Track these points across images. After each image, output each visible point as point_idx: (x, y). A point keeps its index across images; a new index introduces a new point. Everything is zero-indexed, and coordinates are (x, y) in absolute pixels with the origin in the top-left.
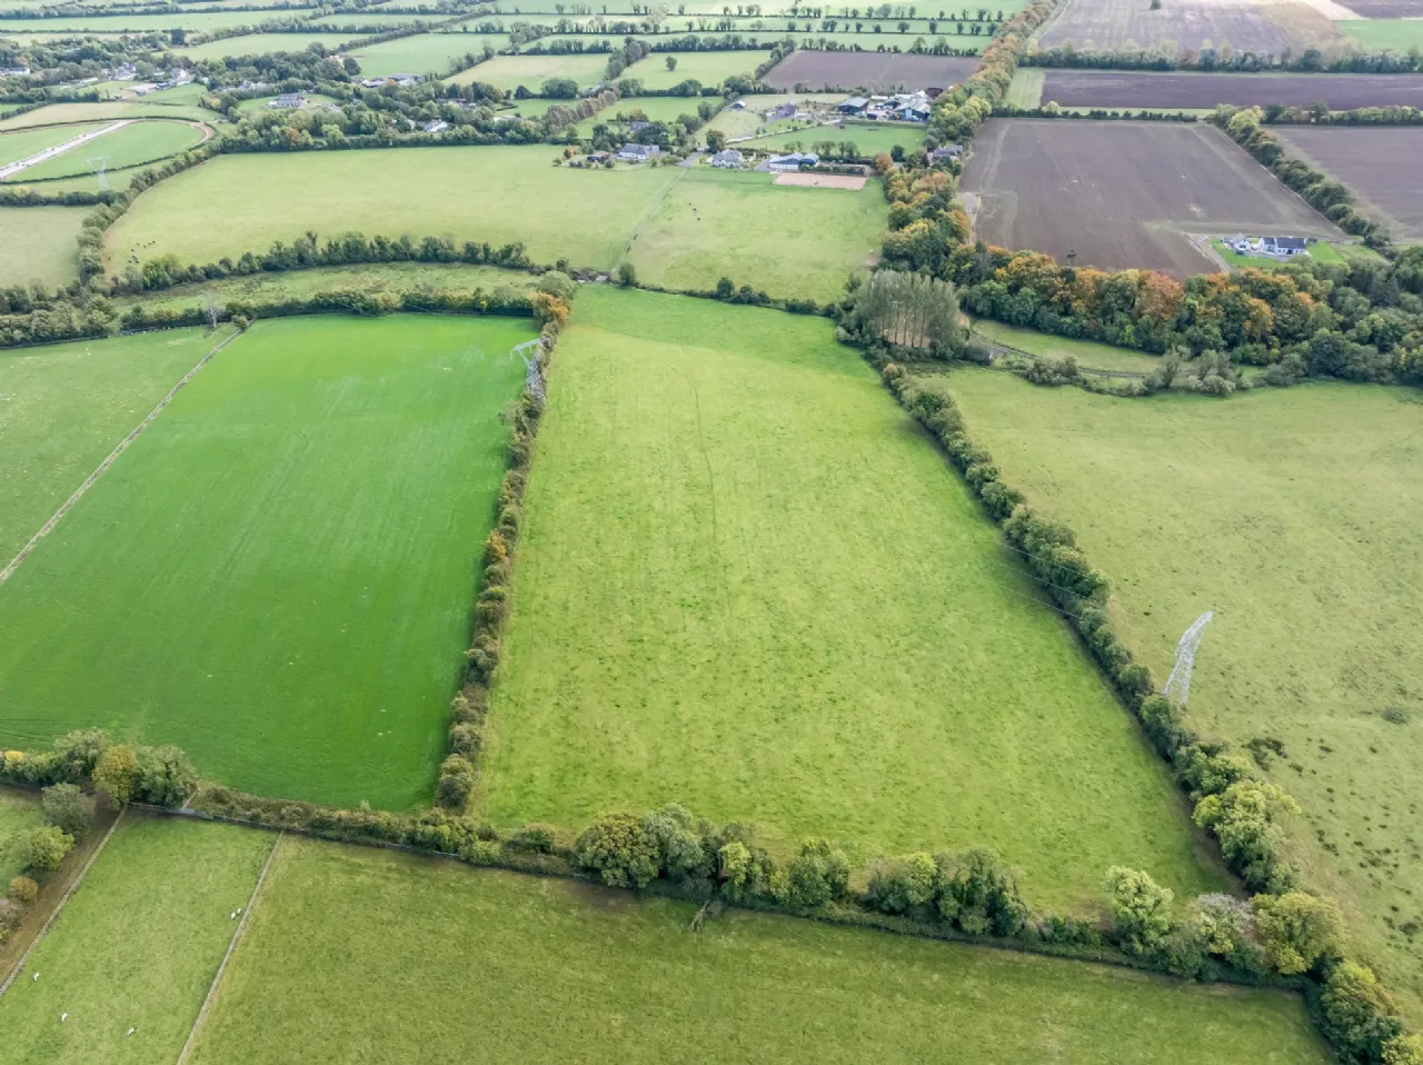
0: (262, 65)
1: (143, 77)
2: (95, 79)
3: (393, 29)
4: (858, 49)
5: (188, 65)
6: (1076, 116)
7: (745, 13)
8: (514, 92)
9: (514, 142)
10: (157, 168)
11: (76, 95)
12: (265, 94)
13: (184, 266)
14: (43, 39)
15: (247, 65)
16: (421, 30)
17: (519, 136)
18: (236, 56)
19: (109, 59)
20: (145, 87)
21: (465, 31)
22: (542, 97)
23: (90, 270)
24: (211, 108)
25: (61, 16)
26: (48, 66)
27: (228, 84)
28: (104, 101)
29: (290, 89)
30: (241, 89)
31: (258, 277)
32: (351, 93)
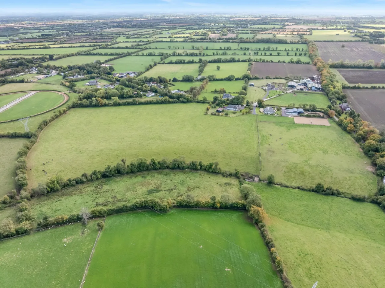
0: (81, 68)
1: (39, 73)
2: (23, 73)
3: (120, 55)
4: (272, 62)
5: (55, 68)
6: (367, 88)
7: (226, 49)
8: (172, 79)
9: (183, 102)
10: (48, 117)
11: (16, 80)
12: (84, 80)
13: (65, 179)
14: (6, 58)
15: (76, 69)
16: (129, 54)
17: (184, 100)
18: (71, 65)
19: (28, 66)
20: (41, 76)
21: (143, 55)
22: (182, 81)
23: (20, 187)
24: (65, 86)
25: (12, 49)
26: (7, 68)
27: (70, 76)
28: (26, 82)
29: (92, 78)
30: (74, 78)
31: (100, 181)
32: (115, 80)
